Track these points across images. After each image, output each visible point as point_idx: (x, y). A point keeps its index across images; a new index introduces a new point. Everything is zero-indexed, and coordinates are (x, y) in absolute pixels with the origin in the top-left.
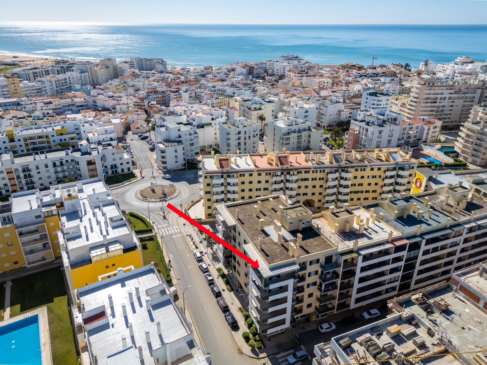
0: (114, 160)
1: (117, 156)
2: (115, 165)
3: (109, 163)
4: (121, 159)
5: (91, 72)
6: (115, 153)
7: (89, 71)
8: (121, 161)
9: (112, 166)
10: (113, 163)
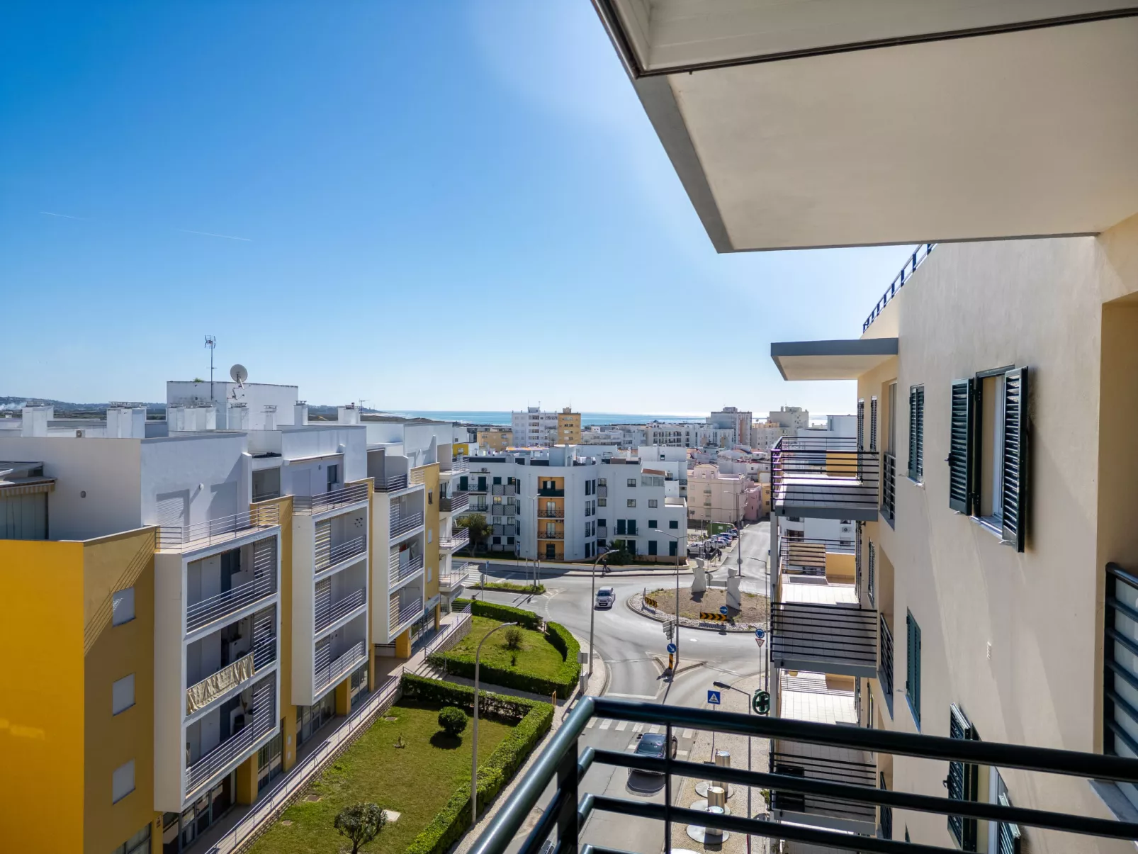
0: (631, 503)
1: (642, 494)
2: (632, 523)
3: (614, 512)
4: (653, 504)
5: (741, 429)
6: (639, 483)
7: (738, 427)
8: (652, 515)
9: (621, 523)
10: (627, 515)
